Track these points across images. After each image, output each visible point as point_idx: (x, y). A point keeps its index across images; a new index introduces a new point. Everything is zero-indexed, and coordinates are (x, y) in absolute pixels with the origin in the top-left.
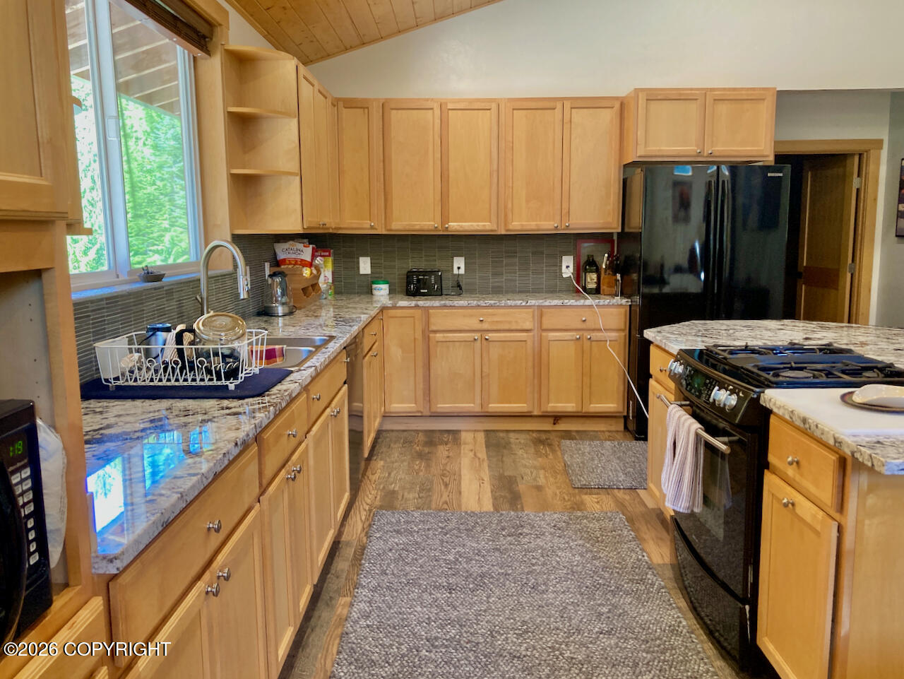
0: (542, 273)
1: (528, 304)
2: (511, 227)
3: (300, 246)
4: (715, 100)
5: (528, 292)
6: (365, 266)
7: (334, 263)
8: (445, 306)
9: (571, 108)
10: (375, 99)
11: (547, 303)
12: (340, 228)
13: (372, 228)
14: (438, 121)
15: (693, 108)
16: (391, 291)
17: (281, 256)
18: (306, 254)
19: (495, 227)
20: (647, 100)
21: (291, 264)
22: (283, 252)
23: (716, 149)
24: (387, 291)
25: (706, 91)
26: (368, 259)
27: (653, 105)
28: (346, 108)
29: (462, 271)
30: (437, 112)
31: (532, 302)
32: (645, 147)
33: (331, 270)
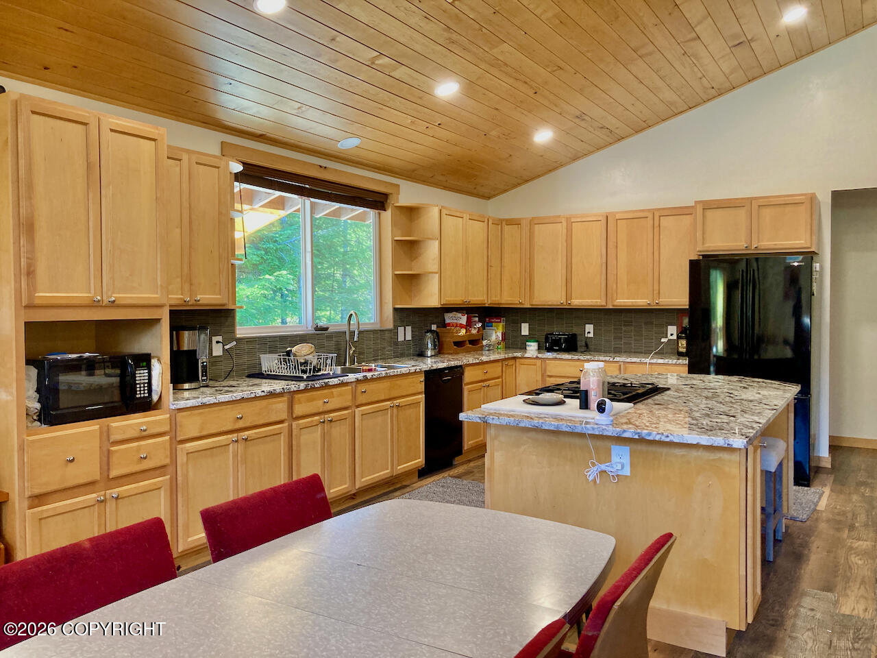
0: (652, 339)
1: (615, 360)
2: (615, 304)
3: (460, 315)
4: (759, 206)
5: (642, 353)
6: (525, 329)
7: (506, 327)
8: (555, 359)
9: (660, 216)
10: (525, 219)
11: (629, 360)
12: (501, 304)
13: (520, 303)
14: (565, 231)
15: (742, 214)
16: (539, 348)
17: (447, 321)
18: (463, 320)
19: (604, 303)
20: (704, 209)
21: (453, 326)
22: (449, 318)
23: (762, 243)
24: (536, 347)
25: (751, 200)
26: (527, 325)
27: (709, 213)
28: (507, 225)
29: (591, 335)
30: (564, 224)
31: (617, 359)
32: (703, 244)
33: (501, 331)
